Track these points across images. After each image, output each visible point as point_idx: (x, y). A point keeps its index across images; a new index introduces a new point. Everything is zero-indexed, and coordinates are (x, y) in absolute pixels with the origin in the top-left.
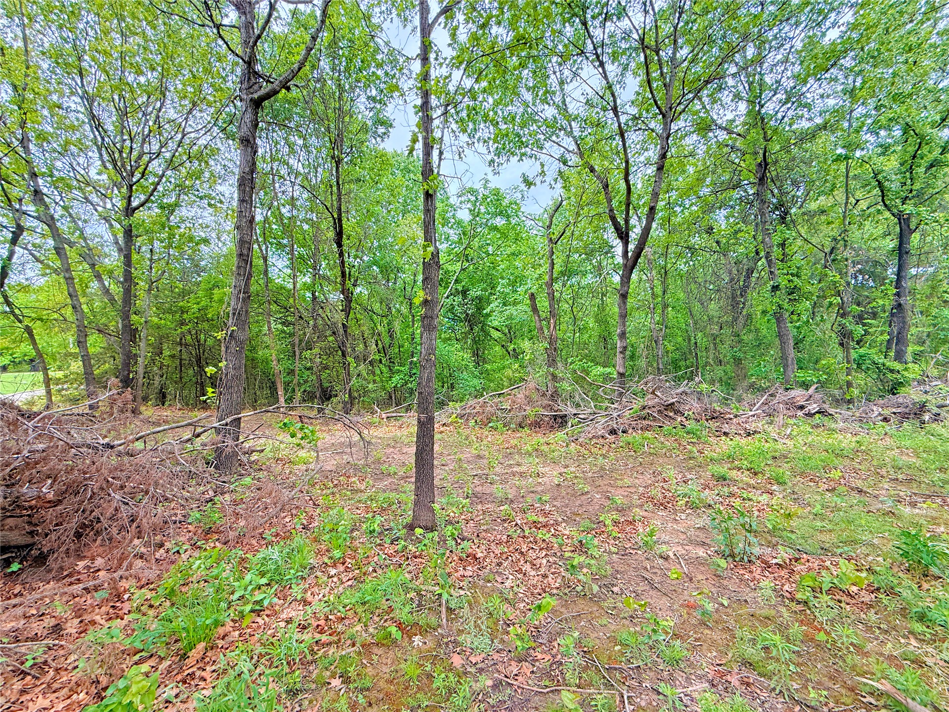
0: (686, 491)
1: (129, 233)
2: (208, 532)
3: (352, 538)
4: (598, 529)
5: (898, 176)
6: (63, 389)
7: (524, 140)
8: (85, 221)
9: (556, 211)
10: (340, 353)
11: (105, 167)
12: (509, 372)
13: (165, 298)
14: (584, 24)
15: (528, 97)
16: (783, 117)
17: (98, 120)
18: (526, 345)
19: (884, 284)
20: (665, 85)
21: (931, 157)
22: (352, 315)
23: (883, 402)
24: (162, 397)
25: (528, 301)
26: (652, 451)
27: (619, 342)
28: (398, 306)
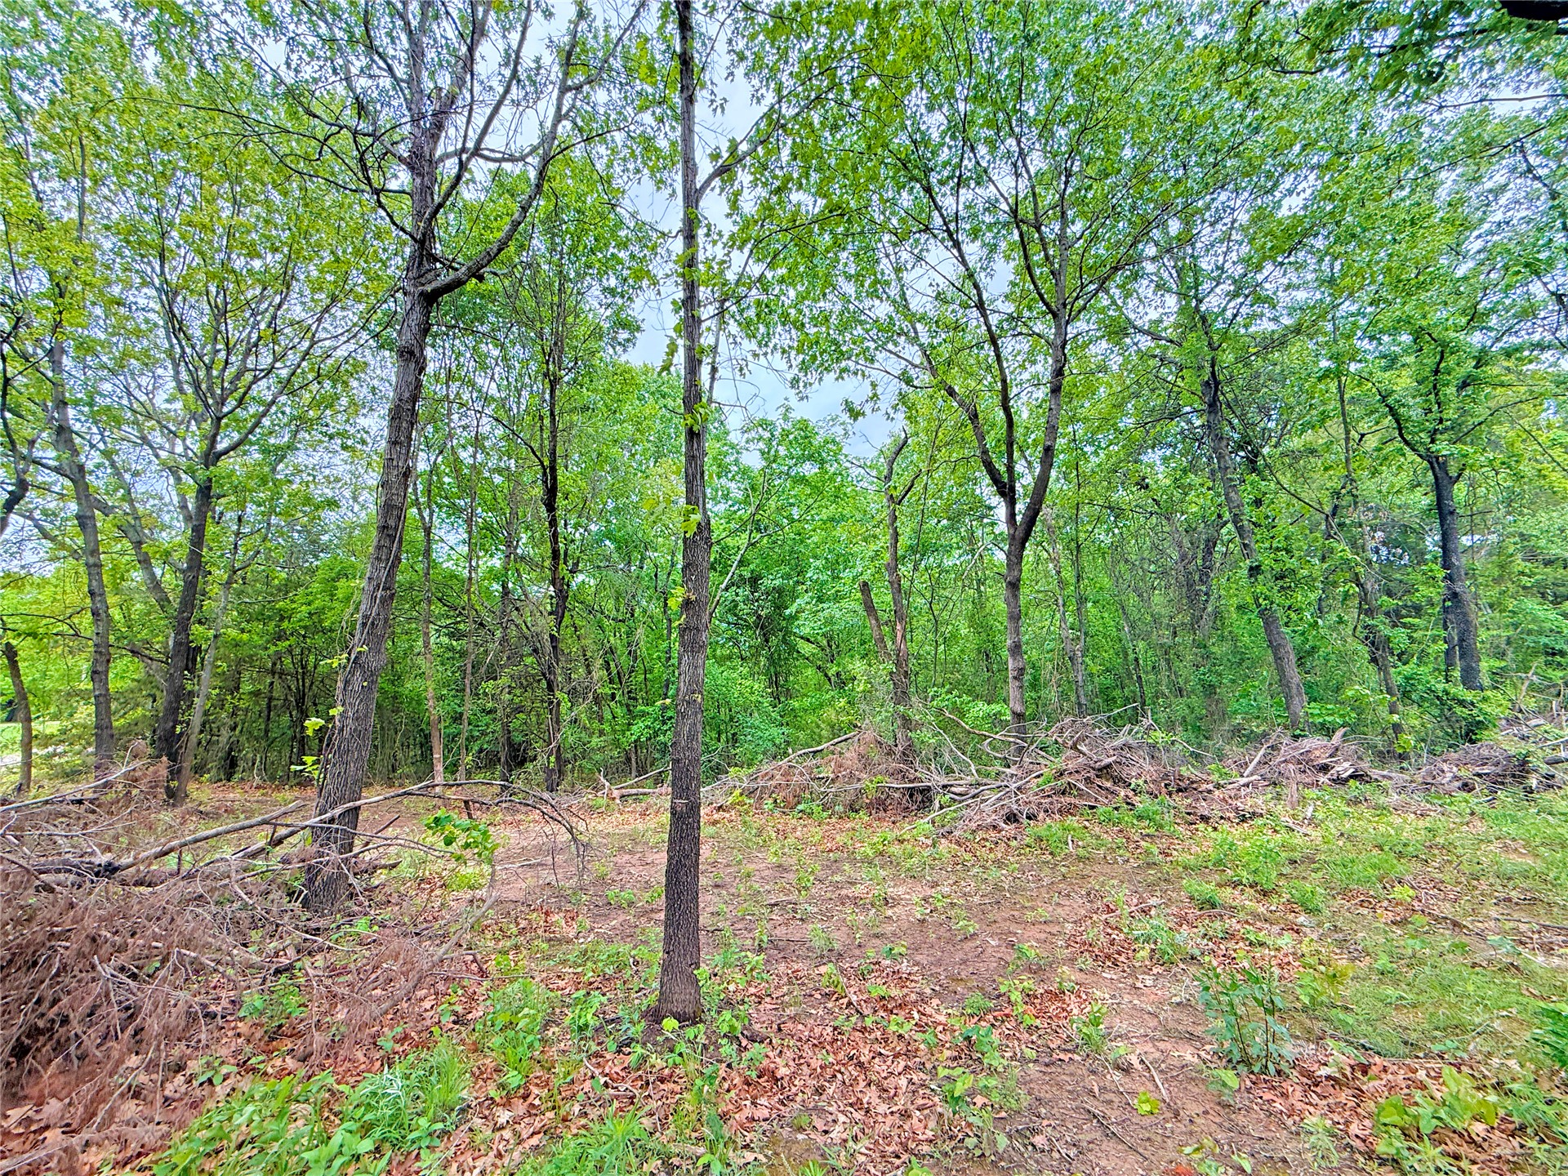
0: (1149, 930)
1: (205, 493)
2: (276, 1034)
3: (544, 1041)
4: (997, 1009)
5: (1418, 399)
6: (55, 755)
7: (844, 349)
8: (136, 474)
9: (898, 453)
10: (544, 684)
11: (181, 391)
12: (830, 714)
13: (255, 596)
14: (928, 190)
15: (849, 289)
16: (1235, 316)
17: (180, 323)
18: (857, 666)
19: (1425, 563)
20: (1052, 273)
21: (1461, 372)
22: (566, 620)
23: (1456, 756)
24: (230, 766)
25: (859, 595)
26: (1081, 852)
27: (1010, 661)
28: (644, 603)
